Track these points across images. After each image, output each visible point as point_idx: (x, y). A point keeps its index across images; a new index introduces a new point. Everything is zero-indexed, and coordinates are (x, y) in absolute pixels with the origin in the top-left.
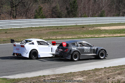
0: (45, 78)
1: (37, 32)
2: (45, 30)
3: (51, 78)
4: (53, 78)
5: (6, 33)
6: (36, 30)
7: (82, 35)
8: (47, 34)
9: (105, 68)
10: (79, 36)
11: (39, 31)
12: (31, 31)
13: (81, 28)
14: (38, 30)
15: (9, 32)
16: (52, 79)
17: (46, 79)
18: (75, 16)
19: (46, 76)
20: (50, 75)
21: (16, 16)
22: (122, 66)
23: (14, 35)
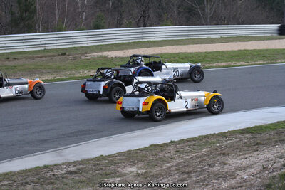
7: (74, 72)
9: (172, 142)
10: (68, 73)
13: (59, 55)
16: (71, 173)
18: (30, 29)
20: (60, 165)
22: (208, 136)
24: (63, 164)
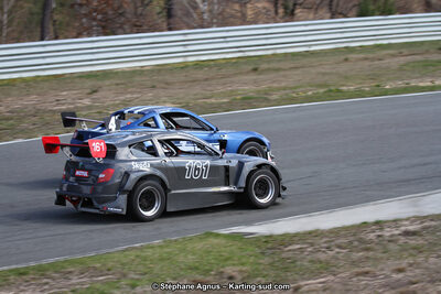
0: (381, 229)
1: (367, 63)
2: (393, 56)
3: (403, 228)
4: (411, 228)
5: (255, 70)
6: (362, 56)
8: (401, 69)
11: (373, 59)
12: (346, 60)
14: (371, 56)
15: (265, 66)
16: (407, 233)
17: (387, 233)
19: (386, 222)
20: (401, 220)
21: (293, 11)
23: (284, 76)
24: (407, 219)
